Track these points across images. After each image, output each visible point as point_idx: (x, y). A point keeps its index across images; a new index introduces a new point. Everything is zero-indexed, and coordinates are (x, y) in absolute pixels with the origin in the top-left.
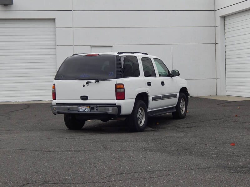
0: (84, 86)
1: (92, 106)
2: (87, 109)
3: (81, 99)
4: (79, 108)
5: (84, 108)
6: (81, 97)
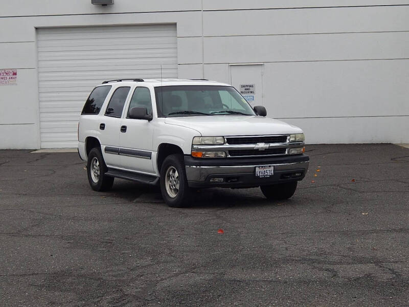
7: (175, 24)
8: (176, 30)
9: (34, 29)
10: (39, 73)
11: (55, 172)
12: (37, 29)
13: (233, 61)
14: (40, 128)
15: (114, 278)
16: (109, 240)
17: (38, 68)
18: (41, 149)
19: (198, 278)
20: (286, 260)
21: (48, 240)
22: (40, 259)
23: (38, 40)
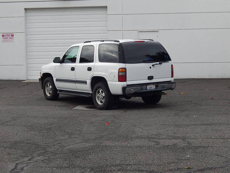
0: (150, 68)
1: (157, 84)
2: (153, 87)
3: (148, 79)
4: (147, 87)
5: (151, 86)
6: (148, 77)
7: (106, 7)
8: (107, 10)
9: (24, 10)
10: (27, 35)
11: (32, 93)
12: (25, 9)
13: (140, 29)
14: (27, 68)
15: (45, 144)
16: (50, 127)
17: (26, 32)
18: (28, 80)
19: (87, 145)
20: (137, 138)
21: (17, 127)
22: (10, 136)
23: (26, 16)
